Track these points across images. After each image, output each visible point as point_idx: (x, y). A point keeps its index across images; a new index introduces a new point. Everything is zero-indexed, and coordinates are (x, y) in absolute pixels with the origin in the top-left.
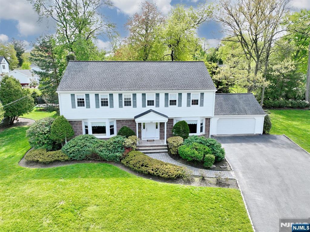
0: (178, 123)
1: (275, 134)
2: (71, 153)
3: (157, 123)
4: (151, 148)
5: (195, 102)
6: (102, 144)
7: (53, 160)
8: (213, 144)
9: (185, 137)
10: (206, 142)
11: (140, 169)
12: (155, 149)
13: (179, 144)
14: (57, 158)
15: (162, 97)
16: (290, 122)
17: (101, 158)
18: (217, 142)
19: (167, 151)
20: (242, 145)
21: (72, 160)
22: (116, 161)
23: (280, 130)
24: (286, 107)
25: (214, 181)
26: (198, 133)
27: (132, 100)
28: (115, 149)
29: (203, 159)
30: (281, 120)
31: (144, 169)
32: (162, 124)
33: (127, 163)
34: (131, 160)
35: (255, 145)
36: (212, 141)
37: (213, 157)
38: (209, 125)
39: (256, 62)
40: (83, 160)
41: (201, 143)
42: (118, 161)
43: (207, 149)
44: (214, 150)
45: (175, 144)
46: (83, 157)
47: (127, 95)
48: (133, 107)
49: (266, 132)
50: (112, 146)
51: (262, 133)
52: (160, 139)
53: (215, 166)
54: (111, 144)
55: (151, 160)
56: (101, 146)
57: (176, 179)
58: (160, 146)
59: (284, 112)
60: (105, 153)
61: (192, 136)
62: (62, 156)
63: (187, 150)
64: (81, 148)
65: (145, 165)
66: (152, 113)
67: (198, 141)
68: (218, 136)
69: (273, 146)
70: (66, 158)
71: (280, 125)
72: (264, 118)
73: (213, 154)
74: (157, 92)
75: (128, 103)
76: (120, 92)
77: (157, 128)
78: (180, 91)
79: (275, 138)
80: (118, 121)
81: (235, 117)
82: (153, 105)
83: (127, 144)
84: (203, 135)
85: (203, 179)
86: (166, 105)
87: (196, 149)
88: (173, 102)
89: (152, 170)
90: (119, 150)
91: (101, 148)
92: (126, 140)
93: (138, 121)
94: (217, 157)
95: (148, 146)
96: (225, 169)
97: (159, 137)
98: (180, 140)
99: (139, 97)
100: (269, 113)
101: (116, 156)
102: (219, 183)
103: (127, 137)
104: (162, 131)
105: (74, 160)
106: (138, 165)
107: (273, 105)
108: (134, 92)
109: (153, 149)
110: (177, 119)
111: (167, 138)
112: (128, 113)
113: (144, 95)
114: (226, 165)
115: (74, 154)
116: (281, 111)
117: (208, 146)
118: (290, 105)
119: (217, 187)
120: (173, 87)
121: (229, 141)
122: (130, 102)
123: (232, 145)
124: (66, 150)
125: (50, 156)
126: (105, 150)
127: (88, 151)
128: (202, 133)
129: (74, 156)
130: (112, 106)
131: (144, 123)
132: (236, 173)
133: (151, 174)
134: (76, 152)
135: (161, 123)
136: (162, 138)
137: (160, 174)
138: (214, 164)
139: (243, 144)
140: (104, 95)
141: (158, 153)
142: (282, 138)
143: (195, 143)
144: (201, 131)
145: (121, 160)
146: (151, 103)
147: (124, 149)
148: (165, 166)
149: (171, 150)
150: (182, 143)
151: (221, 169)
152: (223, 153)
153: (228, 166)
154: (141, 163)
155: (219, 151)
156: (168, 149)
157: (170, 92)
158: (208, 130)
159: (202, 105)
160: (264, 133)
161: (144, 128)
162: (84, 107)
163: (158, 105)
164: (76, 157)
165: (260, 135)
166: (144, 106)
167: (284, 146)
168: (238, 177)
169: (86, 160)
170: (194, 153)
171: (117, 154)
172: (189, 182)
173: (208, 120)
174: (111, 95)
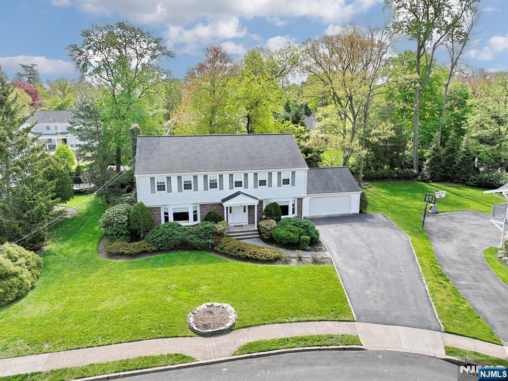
0: (269, 205)
1: (373, 213)
2: (158, 243)
3: (245, 206)
4: (242, 234)
5: (286, 182)
6: (191, 231)
7: (140, 251)
8: (308, 226)
9: (278, 220)
10: (300, 224)
11: (237, 254)
12: (245, 235)
13: (272, 228)
14: (143, 249)
15: (251, 177)
16: (392, 197)
17: (192, 246)
18: (312, 224)
19: (258, 236)
20: (337, 226)
21: (159, 251)
22: (208, 249)
23: (379, 207)
24: (391, 177)
25: (311, 260)
26: (290, 215)
27: (218, 182)
28: (206, 236)
29: (299, 241)
30: (383, 196)
31: (240, 253)
32: (251, 208)
33: (221, 249)
34: (225, 246)
35: (350, 225)
36: (307, 222)
37: (308, 238)
38: (302, 205)
39: (352, 123)
40: (172, 249)
41: (295, 225)
42: (210, 248)
43: (302, 230)
44: (308, 231)
45: (268, 228)
46: (172, 246)
47: (213, 176)
48: (220, 190)
49: (364, 211)
50: (203, 232)
51: (358, 212)
52: (249, 224)
53: (310, 248)
54: (202, 230)
55: (246, 245)
56: (191, 233)
57: (274, 261)
58: (251, 231)
59: (387, 185)
60: (196, 241)
61: (285, 218)
62: (148, 246)
63: (282, 232)
64: (169, 237)
65: (241, 250)
66: (241, 195)
67: (292, 223)
68: (311, 217)
69: (369, 226)
70: (154, 248)
71: (381, 202)
72: (360, 195)
73: (307, 235)
74: (246, 172)
75: (213, 185)
76: (205, 173)
77: (245, 211)
78: (270, 171)
79: (372, 217)
80: (202, 206)
81: (329, 195)
82: (241, 186)
83: (219, 229)
84: (296, 217)
85: (300, 259)
86: (255, 186)
87: (291, 231)
88: (263, 183)
89: (250, 254)
90: (211, 236)
91: (192, 236)
92: (217, 226)
93: (225, 204)
94: (312, 239)
95: (237, 232)
96: (321, 250)
97: (247, 222)
98: (273, 223)
99: (226, 178)
100: (370, 187)
101: (208, 243)
102: (315, 261)
103: (216, 223)
104: (251, 215)
105: (162, 250)
106: (234, 250)
107: (375, 176)
108: (221, 173)
109: (243, 235)
110: (267, 201)
111: (258, 222)
112: (214, 197)
113: (231, 175)
114: (321, 246)
115: (161, 243)
116: (385, 184)
117: (303, 228)
118: (396, 175)
119: (313, 265)
120: (262, 166)
121: (323, 222)
122: (216, 183)
123: (326, 226)
124: (152, 240)
125: (135, 248)
126: (195, 237)
127: (177, 239)
128: (294, 215)
129: (161, 246)
130: (196, 189)
131: (231, 207)
132: (331, 253)
133: (249, 258)
134: (164, 241)
135: (249, 207)
136: (251, 222)
137: (259, 257)
138: (309, 246)
139: (339, 225)
140: (188, 177)
141: (249, 238)
142: (379, 216)
143: (289, 226)
144: (293, 213)
145: (213, 247)
146: (239, 184)
147: (215, 235)
148: (262, 249)
149: (263, 234)
150: (276, 226)
151: (316, 250)
152: (318, 234)
153: (323, 247)
154: (236, 248)
155: (313, 232)
156: (260, 234)
157: (259, 172)
158: (300, 212)
159: (293, 184)
160: (361, 212)
161: (231, 212)
162: (164, 191)
163: (246, 187)
164: (164, 247)
165: (356, 214)
166: (231, 188)
167: (380, 225)
168: (333, 256)
169: (174, 249)
170: (289, 235)
171: (210, 241)
172: (286, 262)
173: (300, 200)
174: (195, 177)
